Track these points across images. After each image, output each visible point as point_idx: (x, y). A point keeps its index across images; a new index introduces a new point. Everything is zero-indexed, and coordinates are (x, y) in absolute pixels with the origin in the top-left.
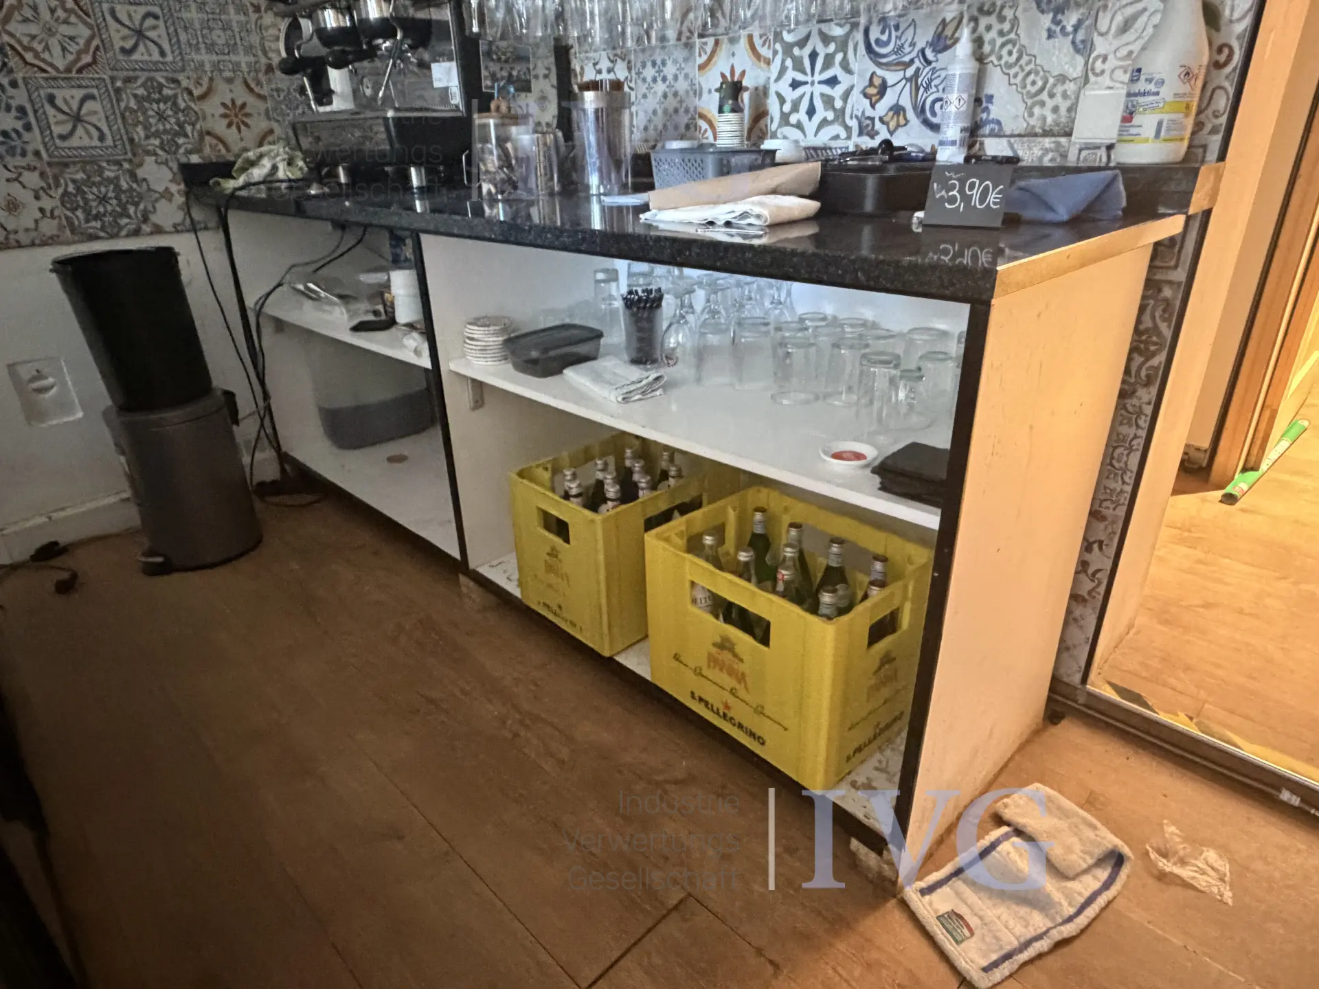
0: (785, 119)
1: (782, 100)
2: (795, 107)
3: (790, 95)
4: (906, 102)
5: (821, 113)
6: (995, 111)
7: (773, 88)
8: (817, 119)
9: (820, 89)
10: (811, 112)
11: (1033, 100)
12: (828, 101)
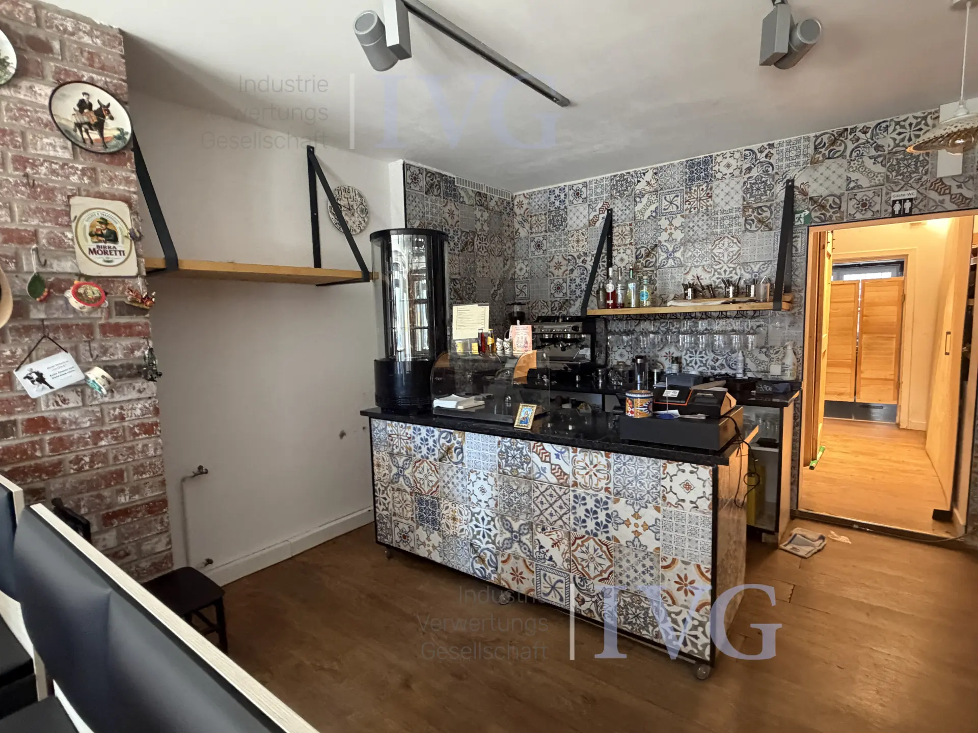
0: (688, 365)
1: (686, 360)
2: (691, 362)
3: (689, 359)
4: (724, 363)
5: (699, 364)
6: (749, 367)
7: (683, 357)
8: (697, 366)
9: (698, 359)
10: (696, 363)
11: (758, 365)
12: (701, 362)
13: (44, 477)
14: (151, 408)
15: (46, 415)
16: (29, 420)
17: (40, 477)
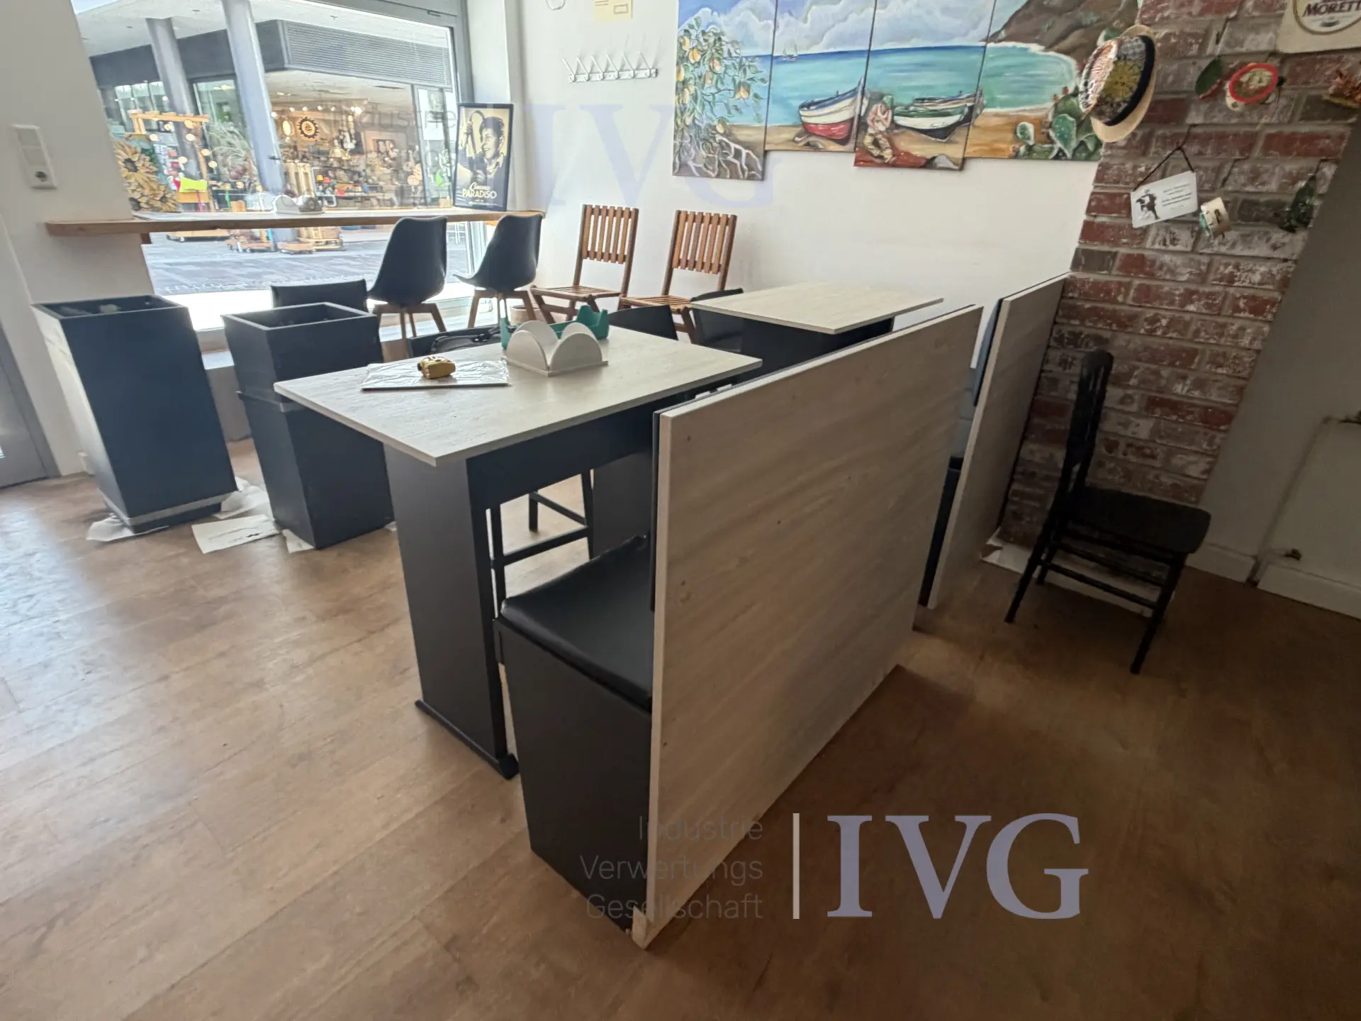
13: (1114, 327)
14: (1278, 277)
15: (1146, 253)
16: (1129, 256)
17: (1110, 325)
